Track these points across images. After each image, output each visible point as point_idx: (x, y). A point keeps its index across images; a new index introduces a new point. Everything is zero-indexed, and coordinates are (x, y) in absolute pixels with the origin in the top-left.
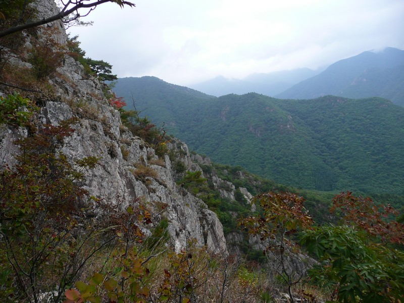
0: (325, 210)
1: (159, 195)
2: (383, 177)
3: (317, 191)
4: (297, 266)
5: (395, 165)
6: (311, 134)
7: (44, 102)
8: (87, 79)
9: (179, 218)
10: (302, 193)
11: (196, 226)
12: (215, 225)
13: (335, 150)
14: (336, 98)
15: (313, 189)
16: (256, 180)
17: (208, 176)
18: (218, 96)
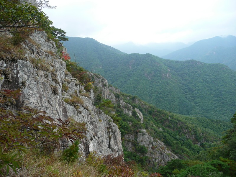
0: (183, 126)
1: (83, 115)
2: (219, 110)
3: (180, 114)
4: (163, 157)
5: (226, 104)
6: (180, 81)
7: (17, 60)
8: (48, 42)
9: (94, 129)
10: (171, 115)
11: (104, 134)
12: (116, 132)
13: (193, 92)
14: (196, 62)
15: (178, 113)
16: (145, 105)
17: (118, 100)
18: (128, 54)
